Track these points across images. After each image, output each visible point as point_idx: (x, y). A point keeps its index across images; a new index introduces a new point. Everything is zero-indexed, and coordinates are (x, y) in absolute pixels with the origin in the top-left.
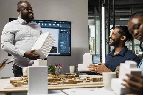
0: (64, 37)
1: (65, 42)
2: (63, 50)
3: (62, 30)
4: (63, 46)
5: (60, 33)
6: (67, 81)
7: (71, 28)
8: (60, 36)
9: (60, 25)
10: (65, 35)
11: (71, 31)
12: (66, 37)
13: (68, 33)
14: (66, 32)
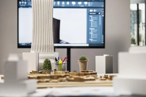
0: (94, 20)
1: (95, 28)
2: (94, 39)
3: (91, 11)
4: (94, 33)
5: (89, 14)
6: (73, 79)
7: (104, 8)
8: (88, 18)
9: (88, 4)
10: (96, 18)
11: (104, 11)
12: (98, 21)
13: (100, 14)
14: (97, 13)
